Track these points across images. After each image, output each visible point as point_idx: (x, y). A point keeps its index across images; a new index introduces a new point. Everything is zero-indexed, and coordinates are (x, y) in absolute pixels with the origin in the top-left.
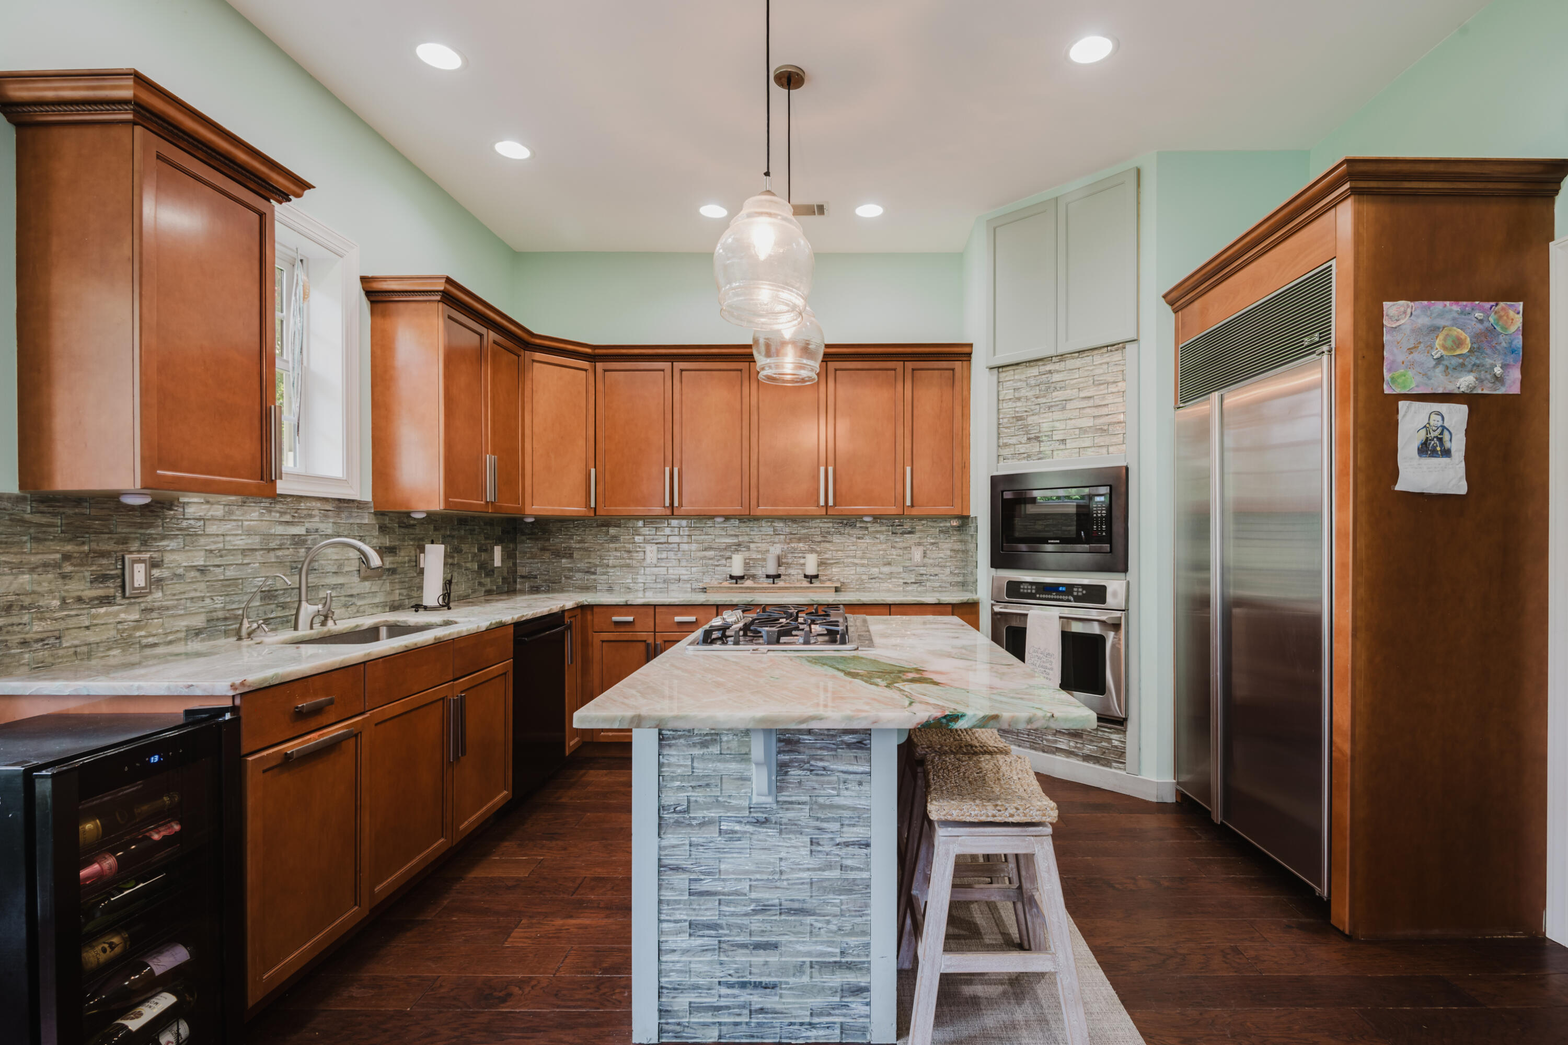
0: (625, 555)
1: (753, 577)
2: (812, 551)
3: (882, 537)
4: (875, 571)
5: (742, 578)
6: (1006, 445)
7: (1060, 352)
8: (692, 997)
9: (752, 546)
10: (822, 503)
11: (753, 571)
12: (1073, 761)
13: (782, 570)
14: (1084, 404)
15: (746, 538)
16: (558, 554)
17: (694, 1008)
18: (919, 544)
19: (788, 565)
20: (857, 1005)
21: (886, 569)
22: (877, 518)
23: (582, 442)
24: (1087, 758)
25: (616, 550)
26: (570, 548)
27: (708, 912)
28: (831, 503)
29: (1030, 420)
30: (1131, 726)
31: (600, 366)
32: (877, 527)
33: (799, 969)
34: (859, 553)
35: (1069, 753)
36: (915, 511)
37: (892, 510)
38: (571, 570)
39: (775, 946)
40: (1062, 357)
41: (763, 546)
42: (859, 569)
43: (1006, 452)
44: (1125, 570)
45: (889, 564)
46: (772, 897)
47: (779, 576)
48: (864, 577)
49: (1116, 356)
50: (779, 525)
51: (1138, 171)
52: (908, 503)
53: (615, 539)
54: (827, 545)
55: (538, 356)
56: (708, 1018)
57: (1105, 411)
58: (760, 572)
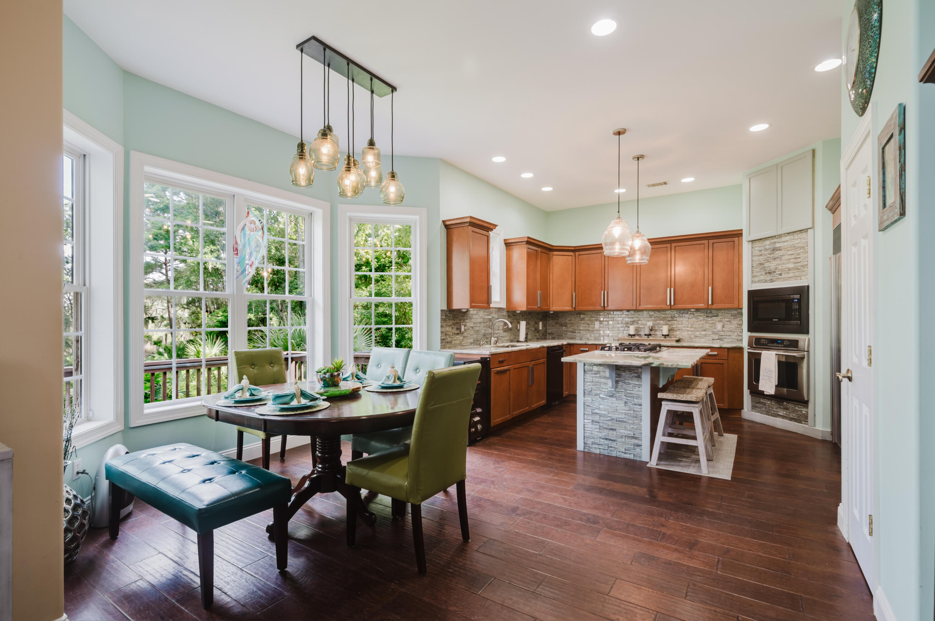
0: (587, 326)
1: (640, 335)
2: (666, 324)
3: (701, 318)
4: (698, 333)
5: (634, 335)
6: (756, 276)
7: (779, 233)
8: (593, 440)
9: (639, 322)
10: (668, 304)
11: (640, 333)
12: (785, 421)
13: (652, 333)
14: (790, 257)
15: (637, 319)
16: (562, 325)
17: (593, 443)
18: (720, 321)
19: (656, 330)
20: (638, 449)
21: (703, 333)
22: (698, 310)
23: (570, 283)
24: (791, 419)
25: (583, 324)
26: (566, 323)
27: (597, 418)
28: (672, 304)
29: (766, 265)
30: (811, 405)
31: (577, 253)
32: (699, 314)
33: (622, 437)
34: (690, 326)
35: (783, 417)
36: (715, 306)
37: (702, 305)
38: (566, 331)
39: (615, 430)
40: (780, 236)
41: (644, 322)
42: (689, 333)
43: (756, 279)
44: (807, 332)
45: (705, 330)
46: (615, 416)
47: (650, 335)
48: (692, 336)
49: (804, 235)
50: (652, 313)
51: (814, 151)
52: (710, 303)
53: (583, 319)
54: (675, 322)
55: (555, 253)
56: (597, 446)
57: (799, 260)
58: (642, 333)
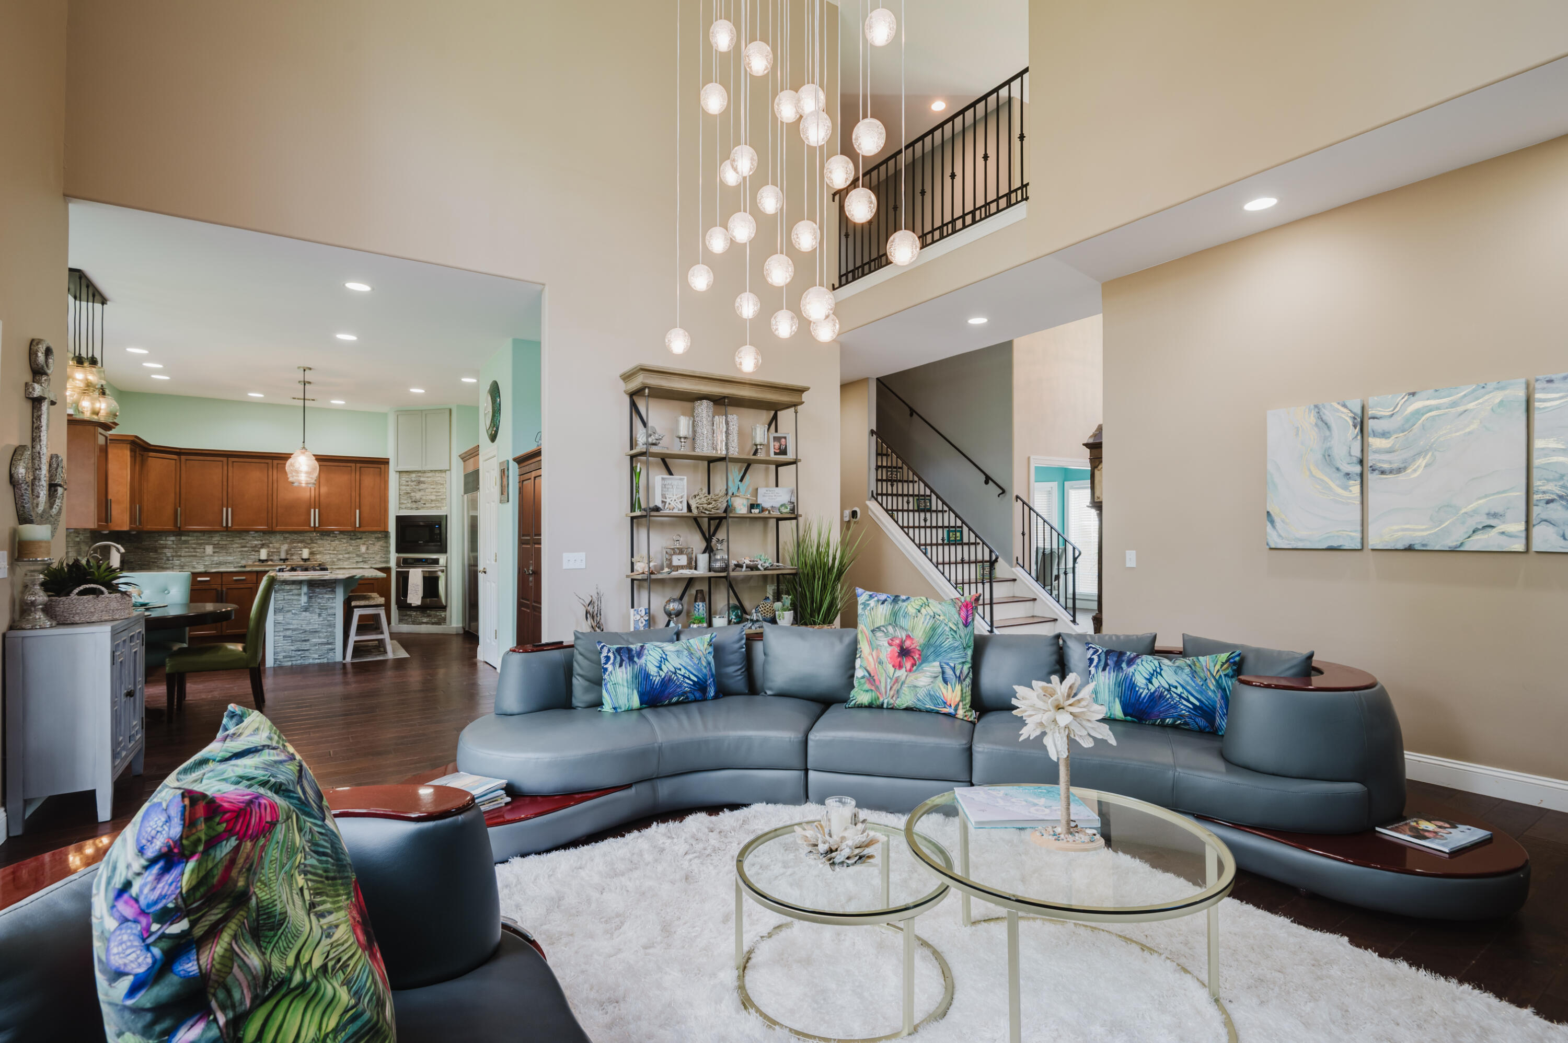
0: (192, 550)
1: (271, 560)
2: (305, 547)
3: (344, 541)
4: (341, 556)
5: (266, 561)
6: (403, 503)
7: (424, 469)
8: (283, 655)
9: (271, 545)
10: (311, 525)
11: (271, 558)
12: (428, 626)
13: (288, 557)
14: (432, 490)
15: (267, 542)
16: (147, 550)
17: (285, 657)
18: (365, 546)
19: (292, 555)
20: (331, 653)
21: (347, 556)
22: (342, 532)
23: (173, 495)
24: (433, 624)
25: (186, 548)
27: (289, 633)
28: (317, 525)
29: (413, 494)
30: (448, 609)
31: (183, 457)
32: (342, 536)
33: (315, 645)
34: (332, 548)
35: (427, 623)
36: (361, 529)
37: (349, 528)
38: (156, 558)
40: (424, 472)
41: (277, 545)
42: (332, 556)
43: (403, 506)
44: (446, 552)
45: (348, 553)
46: (308, 628)
47: (287, 559)
48: (334, 560)
49: (443, 475)
50: (289, 535)
51: (451, 410)
52: (358, 526)
53: (185, 542)
54: (315, 545)
55: (151, 454)
56: (288, 659)
57: (439, 494)
58: (276, 558)
